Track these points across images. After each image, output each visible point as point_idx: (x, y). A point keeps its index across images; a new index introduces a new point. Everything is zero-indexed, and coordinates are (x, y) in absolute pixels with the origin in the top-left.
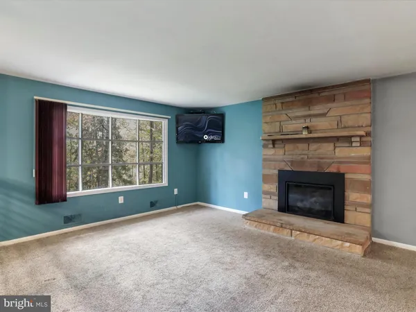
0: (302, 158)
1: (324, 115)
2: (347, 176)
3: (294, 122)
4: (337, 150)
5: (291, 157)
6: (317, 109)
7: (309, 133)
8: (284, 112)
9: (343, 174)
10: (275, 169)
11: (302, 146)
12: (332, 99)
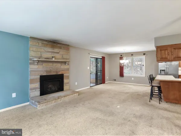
0: (51, 69)
1: (58, 53)
2: (64, 75)
3: (48, 53)
4: (62, 66)
5: (46, 69)
6: (56, 50)
7: (55, 59)
8: (43, 48)
9: (63, 74)
10: (38, 75)
11: (51, 64)
12: (60, 48)
